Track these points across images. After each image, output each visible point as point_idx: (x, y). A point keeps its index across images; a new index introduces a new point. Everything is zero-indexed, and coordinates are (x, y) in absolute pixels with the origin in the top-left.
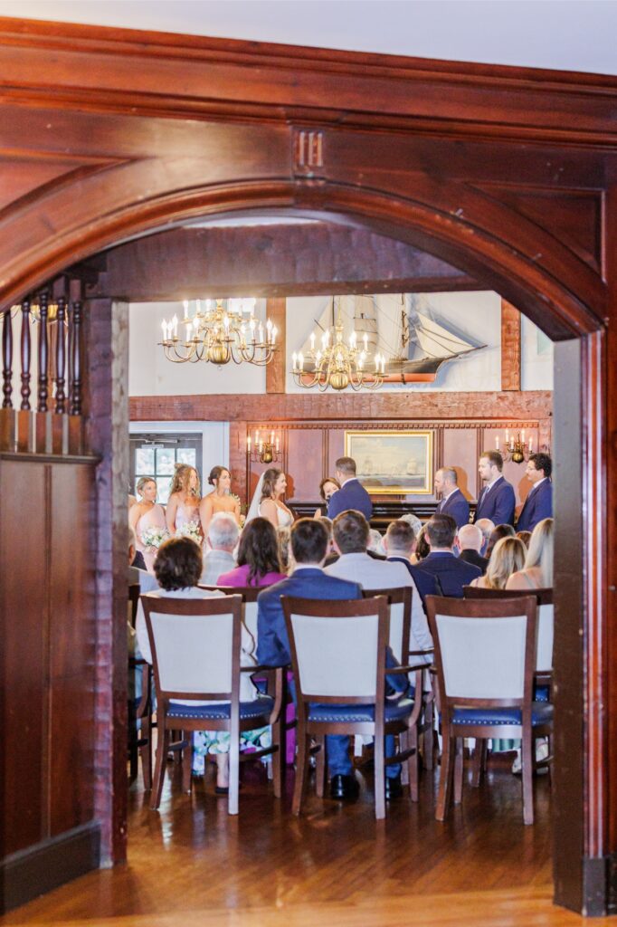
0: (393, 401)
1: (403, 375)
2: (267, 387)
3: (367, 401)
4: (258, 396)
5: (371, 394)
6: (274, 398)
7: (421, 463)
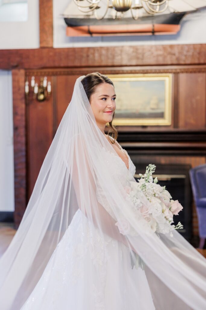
0: (140, 51)
1: (153, 26)
2: (41, 42)
3: (119, 52)
4: (33, 50)
5: (123, 47)
6: (45, 51)
7: (162, 100)
